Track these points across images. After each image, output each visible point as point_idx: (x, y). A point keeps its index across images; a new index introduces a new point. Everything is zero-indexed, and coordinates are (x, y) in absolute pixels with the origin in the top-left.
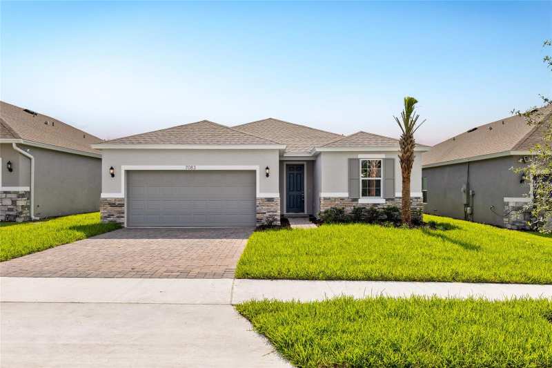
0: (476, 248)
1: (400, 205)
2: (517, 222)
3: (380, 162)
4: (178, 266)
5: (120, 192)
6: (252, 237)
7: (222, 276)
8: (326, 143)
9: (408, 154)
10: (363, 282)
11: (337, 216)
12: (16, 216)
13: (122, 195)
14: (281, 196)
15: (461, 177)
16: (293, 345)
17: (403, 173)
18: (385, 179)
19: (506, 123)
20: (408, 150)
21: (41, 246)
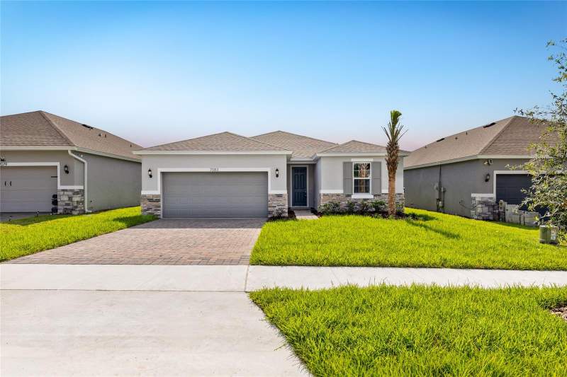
0: (457, 237)
1: (386, 200)
2: (482, 213)
3: (369, 165)
4: (201, 253)
5: (157, 190)
6: (265, 227)
7: (238, 262)
8: (324, 149)
9: (394, 158)
10: (362, 268)
11: (335, 210)
12: (72, 210)
13: (158, 192)
14: (288, 193)
15: (434, 177)
16: (304, 339)
17: (389, 173)
18: (373, 179)
19: (469, 134)
20: (394, 155)
21: (86, 235)
